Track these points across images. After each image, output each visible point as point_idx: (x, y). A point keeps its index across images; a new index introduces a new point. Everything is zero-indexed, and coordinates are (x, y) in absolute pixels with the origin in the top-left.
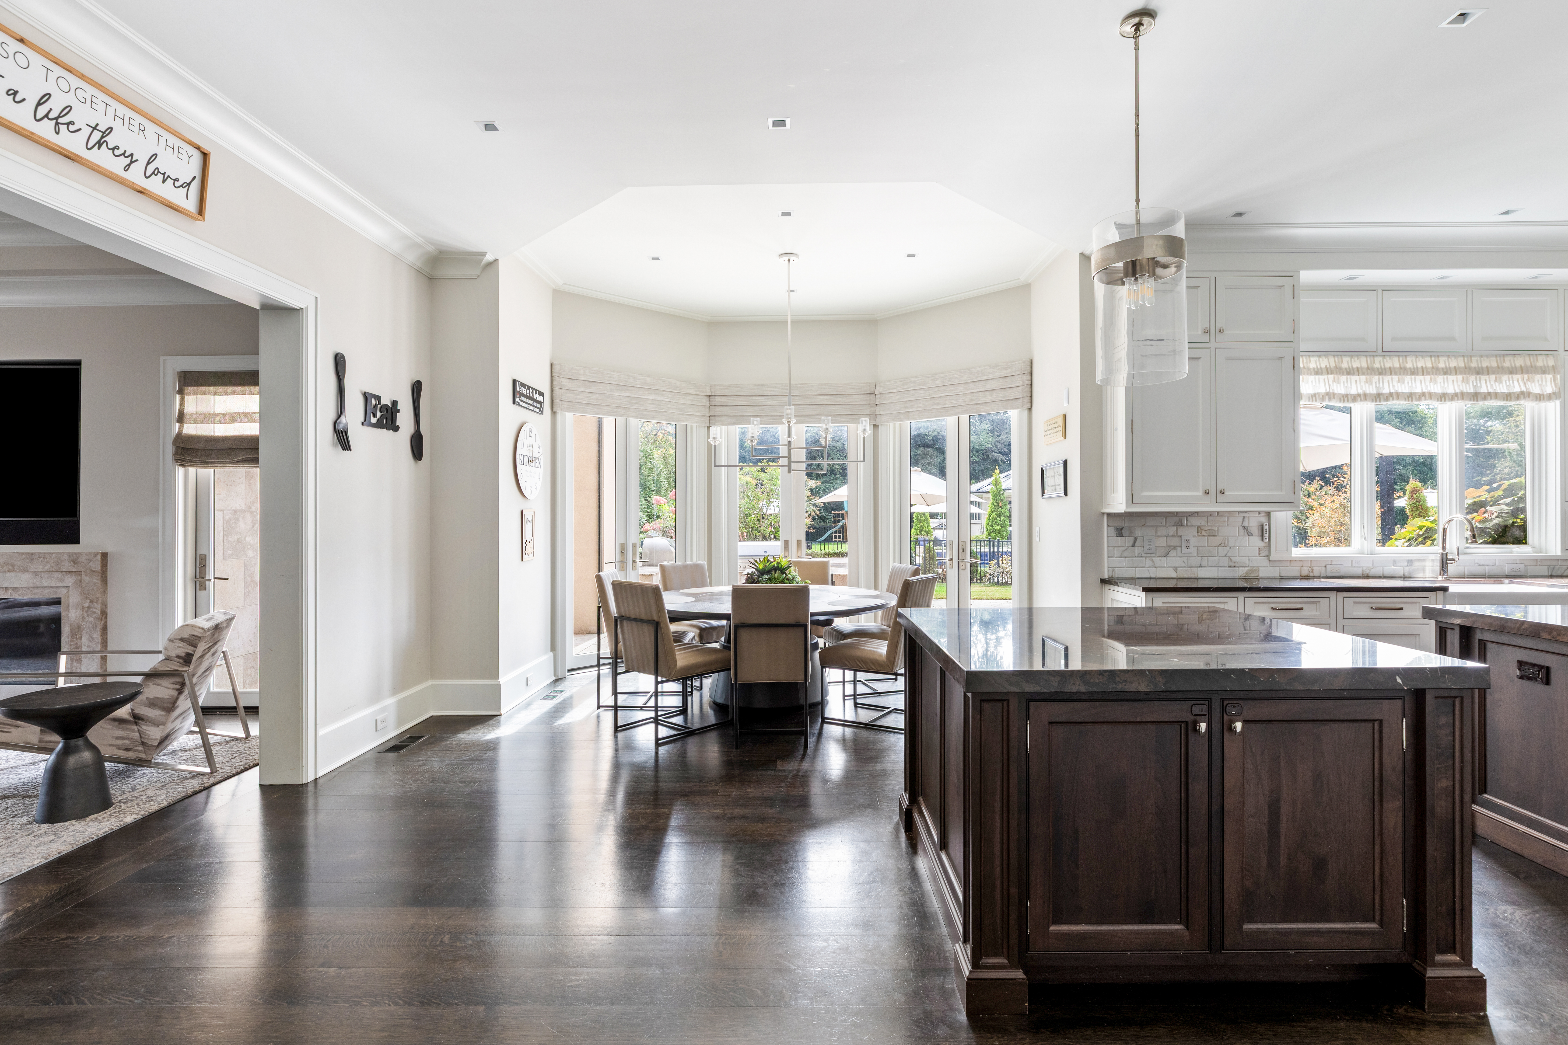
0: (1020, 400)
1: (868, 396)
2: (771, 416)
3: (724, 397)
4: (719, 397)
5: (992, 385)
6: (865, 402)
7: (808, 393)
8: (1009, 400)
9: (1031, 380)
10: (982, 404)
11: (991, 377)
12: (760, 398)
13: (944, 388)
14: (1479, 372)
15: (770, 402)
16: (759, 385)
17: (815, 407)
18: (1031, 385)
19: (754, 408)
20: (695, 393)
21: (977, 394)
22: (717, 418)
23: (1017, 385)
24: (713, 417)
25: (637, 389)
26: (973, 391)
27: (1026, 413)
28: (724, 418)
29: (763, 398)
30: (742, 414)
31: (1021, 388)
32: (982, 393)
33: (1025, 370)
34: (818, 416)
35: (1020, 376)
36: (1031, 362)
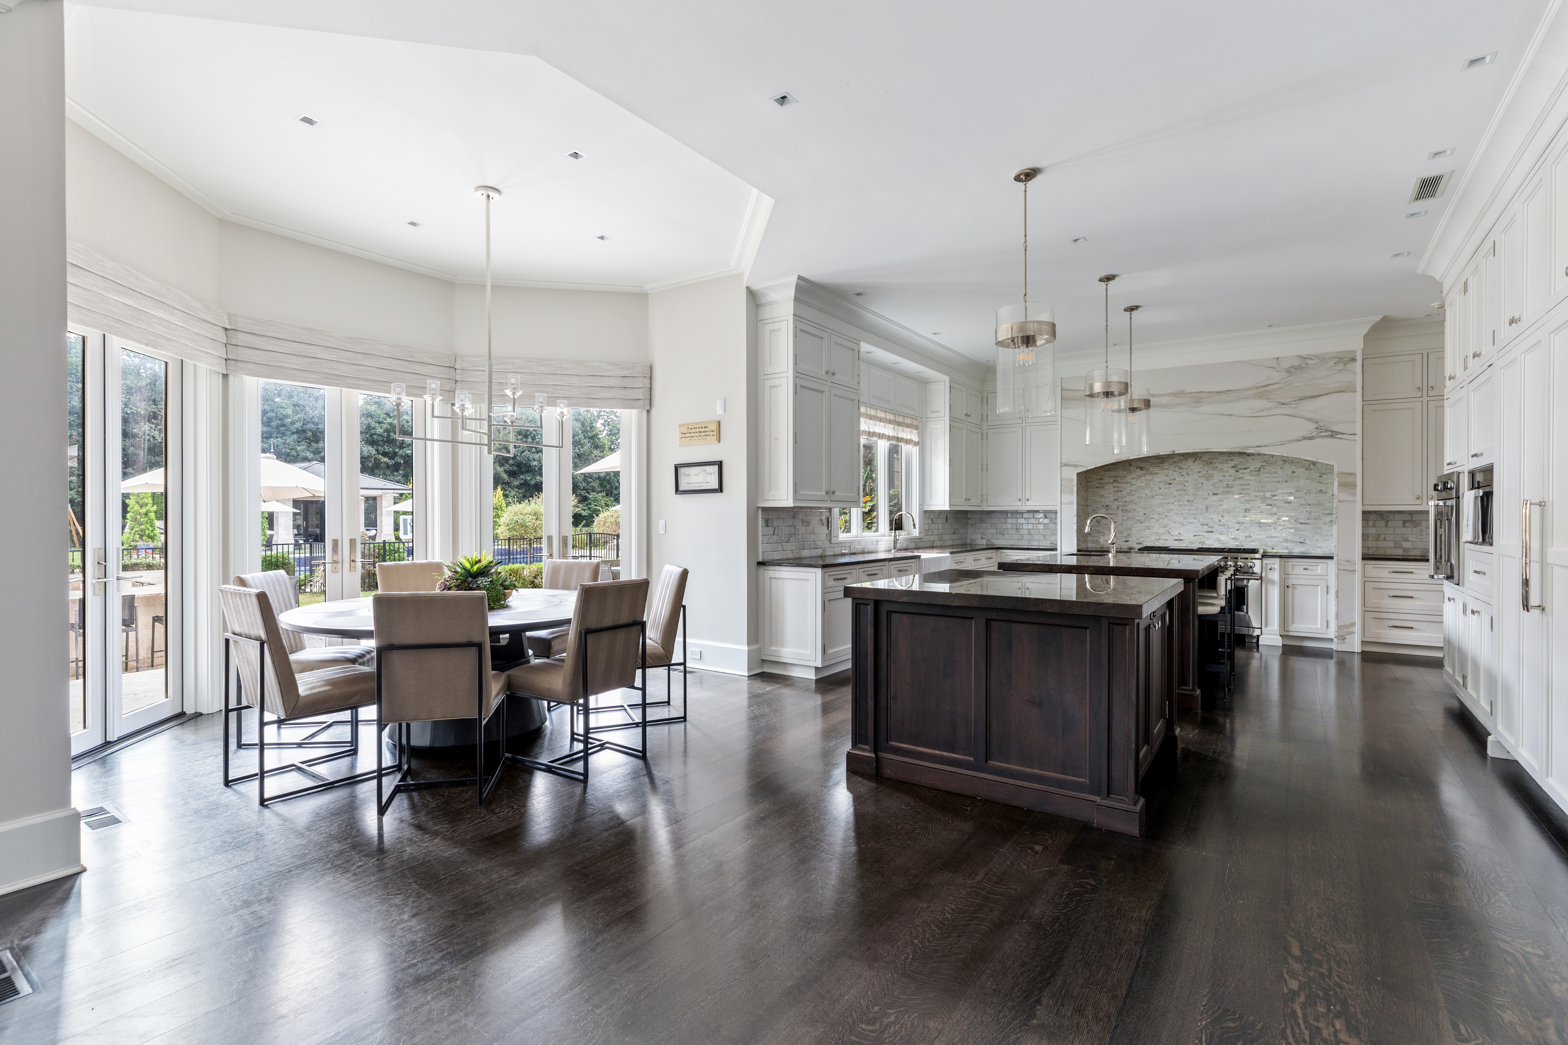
0: (642, 402)
1: (447, 369)
2: (325, 374)
3: (251, 336)
4: (244, 334)
5: (612, 382)
6: (445, 376)
7: (376, 353)
8: (629, 399)
9: (651, 384)
10: (599, 399)
11: (610, 374)
12: (309, 347)
13: (553, 376)
14: (899, 424)
15: (323, 354)
16: (306, 329)
17: (384, 371)
18: (650, 388)
19: (299, 359)
20: (212, 321)
21: (593, 388)
22: (239, 364)
23: (639, 386)
24: (233, 362)
25: (141, 296)
26: (590, 385)
27: (645, 413)
28: (251, 366)
29: (312, 347)
30: (282, 365)
31: (642, 390)
32: (600, 388)
33: (647, 374)
34: (386, 384)
35: (642, 379)
36: (651, 367)
